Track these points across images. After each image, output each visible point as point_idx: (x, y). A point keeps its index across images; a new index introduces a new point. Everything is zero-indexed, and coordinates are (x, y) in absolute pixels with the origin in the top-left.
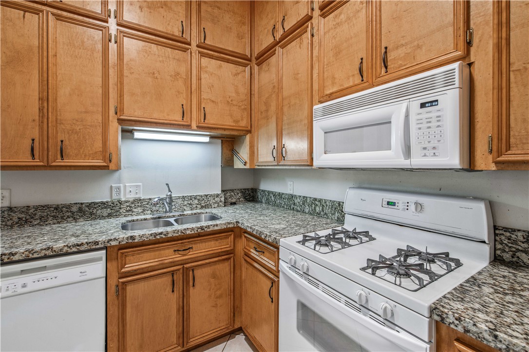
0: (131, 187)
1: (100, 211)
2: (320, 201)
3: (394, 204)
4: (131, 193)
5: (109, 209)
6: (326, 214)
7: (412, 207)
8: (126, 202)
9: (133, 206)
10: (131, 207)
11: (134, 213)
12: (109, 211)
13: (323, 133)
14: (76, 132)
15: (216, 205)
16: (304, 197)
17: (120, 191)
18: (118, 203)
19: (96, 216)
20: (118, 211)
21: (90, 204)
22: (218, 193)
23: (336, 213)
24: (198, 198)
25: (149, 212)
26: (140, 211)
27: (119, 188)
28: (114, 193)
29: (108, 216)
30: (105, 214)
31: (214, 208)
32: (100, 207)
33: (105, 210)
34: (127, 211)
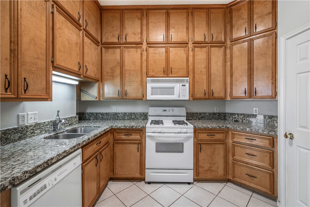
0: (31, 114)
1: (13, 136)
2: (134, 113)
3: (166, 110)
4: (31, 120)
5: (19, 133)
6: (137, 118)
7: (171, 111)
8: (31, 126)
9: (35, 129)
10: (33, 130)
11: (35, 134)
12: (19, 135)
13: (151, 88)
14: (33, 72)
15: (75, 123)
16: (124, 113)
17: (24, 119)
18: (25, 128)
19: (10, 140)
20: (25, 134)
21: (5, 131)
22: (75, 116)
23: (142, 117)
24: (68, 119)
25: (44, 132)
26: (39, 132)
27: (23, 116)
28: (20, 120)
29: (19, 139)
30: (17, 138)
31: (75, 125)
32: (13, 133)
33: (17, 134)
34: (31, 133)
